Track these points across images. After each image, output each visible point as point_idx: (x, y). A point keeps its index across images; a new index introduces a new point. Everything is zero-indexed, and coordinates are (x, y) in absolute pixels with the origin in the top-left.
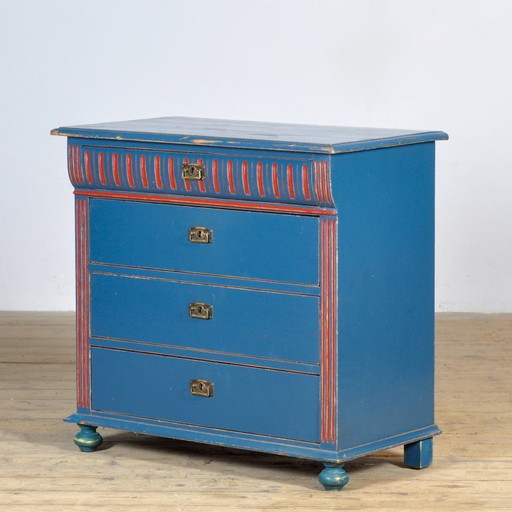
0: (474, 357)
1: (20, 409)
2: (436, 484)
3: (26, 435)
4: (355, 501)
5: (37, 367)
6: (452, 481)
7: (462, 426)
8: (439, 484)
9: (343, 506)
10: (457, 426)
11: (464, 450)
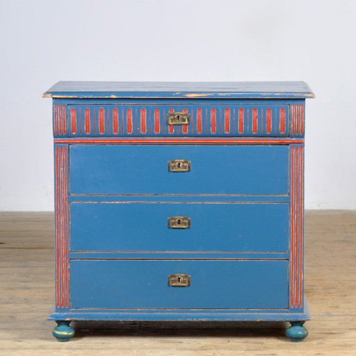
0: (343, 241)
1: (22, 281)
2: (317, 332)
3: (25, 299)
4: (260, 345)
5: (33, 251)
6: (329, 330)
7: (335, 290)
8: (320, 331)
9: (252, 348)
10: (332, 291)
11: (337, 307)
